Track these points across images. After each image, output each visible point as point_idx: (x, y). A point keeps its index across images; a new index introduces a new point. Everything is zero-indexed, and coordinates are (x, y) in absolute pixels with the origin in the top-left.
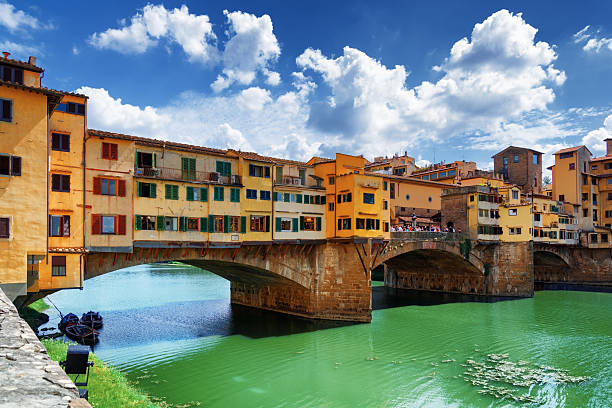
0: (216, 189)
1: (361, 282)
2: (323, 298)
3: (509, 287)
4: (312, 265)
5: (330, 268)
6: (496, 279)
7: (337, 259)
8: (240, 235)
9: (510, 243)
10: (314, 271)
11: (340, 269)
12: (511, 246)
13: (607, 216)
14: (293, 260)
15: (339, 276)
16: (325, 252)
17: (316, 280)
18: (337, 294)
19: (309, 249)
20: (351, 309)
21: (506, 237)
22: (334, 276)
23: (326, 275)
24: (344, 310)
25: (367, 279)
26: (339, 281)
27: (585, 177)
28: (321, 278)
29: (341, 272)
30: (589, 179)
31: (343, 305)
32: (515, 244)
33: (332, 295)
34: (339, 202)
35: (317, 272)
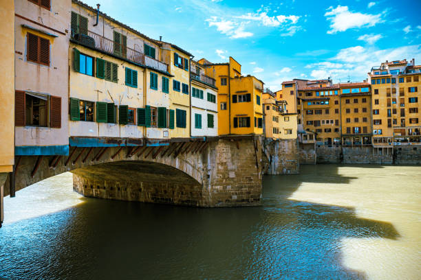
0: (152, 75)
1: (253, 175)
2: (215, 192)
3: (285, 170)
4: (204, 161)
5: (222, 164)
6: (277, 164)
7: (230, 155)
8: (169, 130)
9: (285, 140)
10: (206, 167)
11: (233, 164)
12: (286, 142)
13: (307, 124)
14: (192, 157)
15: (232, 170)
16: (217, 148)
17: (208, 176)
18: (229, 187)
19: (202, 146)
20: (243, 200)
21: (283, 136)
22: (227, 171)
23: (218, 170)
24: (237, 201)
25: (258, 172)
26: (232, 175)
27: (298, 99)
28: (214, 174)
29: (233, 167)
30: (301, 101)
31: (235, 197)
32: (288, 140)
33: (225, 188)
34: (235, 101)
35: (209, 168)
